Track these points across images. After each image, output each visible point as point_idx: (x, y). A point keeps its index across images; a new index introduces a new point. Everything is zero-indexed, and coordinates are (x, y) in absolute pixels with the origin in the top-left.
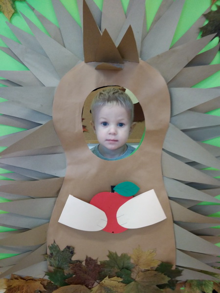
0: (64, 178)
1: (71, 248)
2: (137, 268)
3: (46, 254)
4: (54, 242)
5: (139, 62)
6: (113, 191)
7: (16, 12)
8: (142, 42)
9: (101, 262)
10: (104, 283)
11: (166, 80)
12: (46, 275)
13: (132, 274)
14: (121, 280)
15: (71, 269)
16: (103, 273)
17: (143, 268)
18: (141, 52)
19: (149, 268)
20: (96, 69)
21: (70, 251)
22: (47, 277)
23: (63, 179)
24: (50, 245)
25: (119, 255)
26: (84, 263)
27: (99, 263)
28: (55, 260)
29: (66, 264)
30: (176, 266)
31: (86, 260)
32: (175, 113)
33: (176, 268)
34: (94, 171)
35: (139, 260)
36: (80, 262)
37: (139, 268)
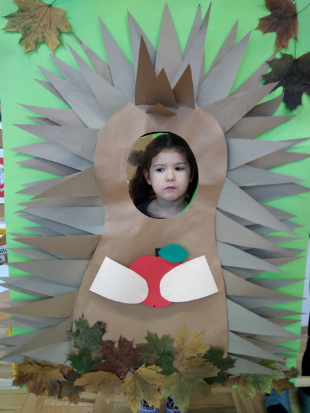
0: (101, 235)
1: (102, 324)
2: (181, 355)
3: (71, 331)
4: (83, 315)
5: (194, 108)
6: (157, 255)
7: (61, 44)
8: (199, 86)
9: (137, 345)
10: (139, 372)
11: (224, 130)
12: (68, 359)
13: (174, 363)
14: (160, 370)
15: (101, 351)
16: (139, 359)
17: (188, 354)
18: (197, 97)
19: (195, 355)
20: (147, 112)
21: (101, 328)
22: (69, 363)
23: (99, 237)
24: (78, 320)
25: (160, 337)
26: (116, 345)
27: (135, 346)
28: (81, 339)
29: (94, 345)
30: (228, 353)
31: (120, 341)
32: (232, 167)
33: (228, 357)
34: (136, 229)
35: (183, 343)
36: (113, 343)
37: (183, 354)
